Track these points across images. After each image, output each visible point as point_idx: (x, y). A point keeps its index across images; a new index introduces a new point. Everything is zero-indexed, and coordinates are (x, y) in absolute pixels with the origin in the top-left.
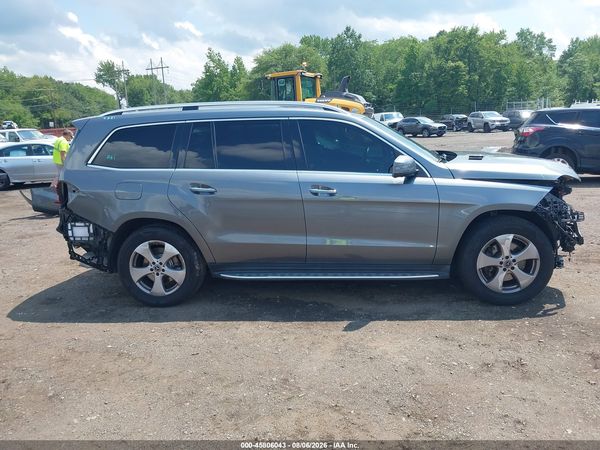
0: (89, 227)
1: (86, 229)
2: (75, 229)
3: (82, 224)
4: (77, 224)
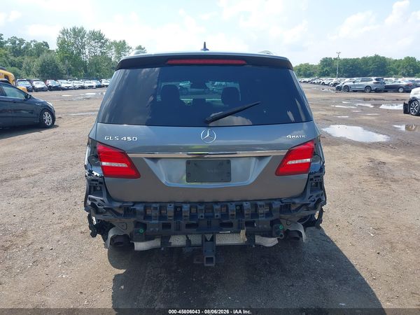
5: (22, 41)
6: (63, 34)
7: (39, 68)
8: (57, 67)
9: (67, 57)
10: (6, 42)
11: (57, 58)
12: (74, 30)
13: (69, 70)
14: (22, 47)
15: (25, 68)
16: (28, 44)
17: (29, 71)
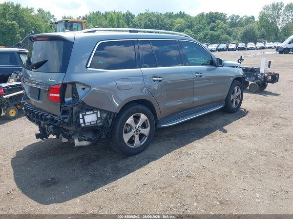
0: (97, 113)
1: (95, 114)
2: (85, 117)
3: (92, 112)
4: (87, 113)
5: (237, 17)
6: (264, 9)
7: (241, 35)
8: (254, 34)
9: (263, 26)
10: (228, 19)
11: (256, 27)
12: (273, 5)
13: (263, 35)
14: (237, 21)
15: (234, 36)
16: (242, 19)
17: (236, 37)
